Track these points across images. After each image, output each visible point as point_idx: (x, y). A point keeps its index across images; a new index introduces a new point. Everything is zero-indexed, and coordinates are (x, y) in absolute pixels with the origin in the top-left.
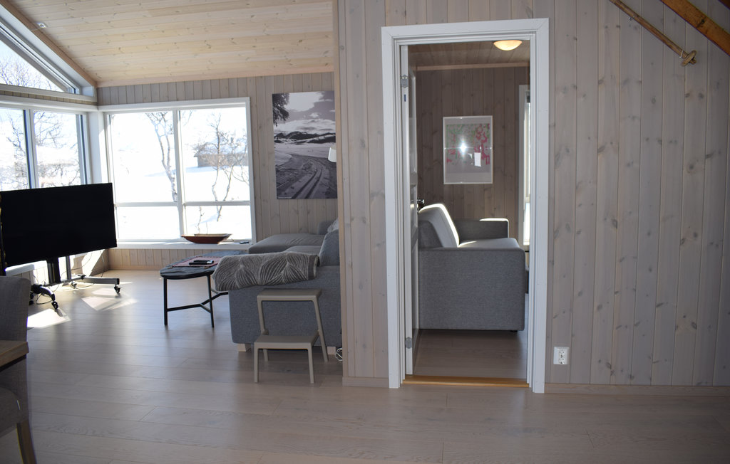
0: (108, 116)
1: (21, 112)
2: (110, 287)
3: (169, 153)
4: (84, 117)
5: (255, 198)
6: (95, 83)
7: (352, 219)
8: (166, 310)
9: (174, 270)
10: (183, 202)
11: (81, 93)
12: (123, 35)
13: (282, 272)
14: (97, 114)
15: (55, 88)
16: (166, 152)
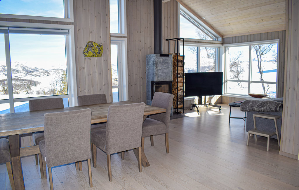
0: (226, 48)
1: (197, 47)
2: (217, 109)
3: (261, 62)
4: (218, 48)
5: (279, 81)
6: (222, 36)
7: (289, 88)
8: (230, 118)
9: (234, 104)
10: (250, 81)
11: (217, 40)
12: (230, 19)
13: (265, 107)
14: (222, 48)
15: (209, 39)
16: (260, 62)
